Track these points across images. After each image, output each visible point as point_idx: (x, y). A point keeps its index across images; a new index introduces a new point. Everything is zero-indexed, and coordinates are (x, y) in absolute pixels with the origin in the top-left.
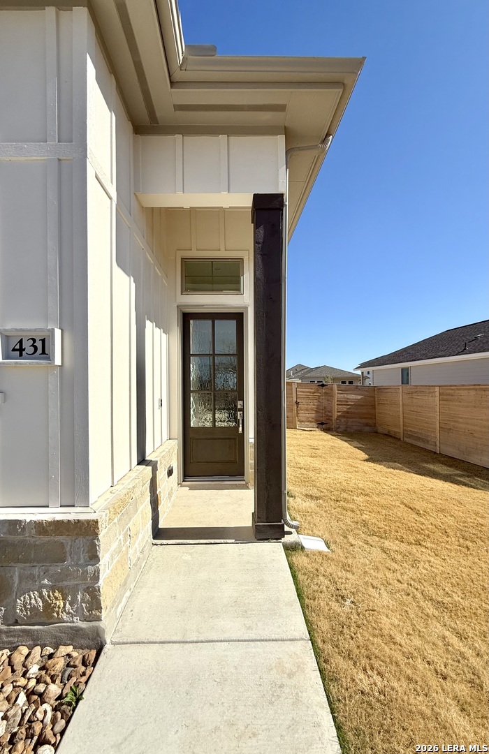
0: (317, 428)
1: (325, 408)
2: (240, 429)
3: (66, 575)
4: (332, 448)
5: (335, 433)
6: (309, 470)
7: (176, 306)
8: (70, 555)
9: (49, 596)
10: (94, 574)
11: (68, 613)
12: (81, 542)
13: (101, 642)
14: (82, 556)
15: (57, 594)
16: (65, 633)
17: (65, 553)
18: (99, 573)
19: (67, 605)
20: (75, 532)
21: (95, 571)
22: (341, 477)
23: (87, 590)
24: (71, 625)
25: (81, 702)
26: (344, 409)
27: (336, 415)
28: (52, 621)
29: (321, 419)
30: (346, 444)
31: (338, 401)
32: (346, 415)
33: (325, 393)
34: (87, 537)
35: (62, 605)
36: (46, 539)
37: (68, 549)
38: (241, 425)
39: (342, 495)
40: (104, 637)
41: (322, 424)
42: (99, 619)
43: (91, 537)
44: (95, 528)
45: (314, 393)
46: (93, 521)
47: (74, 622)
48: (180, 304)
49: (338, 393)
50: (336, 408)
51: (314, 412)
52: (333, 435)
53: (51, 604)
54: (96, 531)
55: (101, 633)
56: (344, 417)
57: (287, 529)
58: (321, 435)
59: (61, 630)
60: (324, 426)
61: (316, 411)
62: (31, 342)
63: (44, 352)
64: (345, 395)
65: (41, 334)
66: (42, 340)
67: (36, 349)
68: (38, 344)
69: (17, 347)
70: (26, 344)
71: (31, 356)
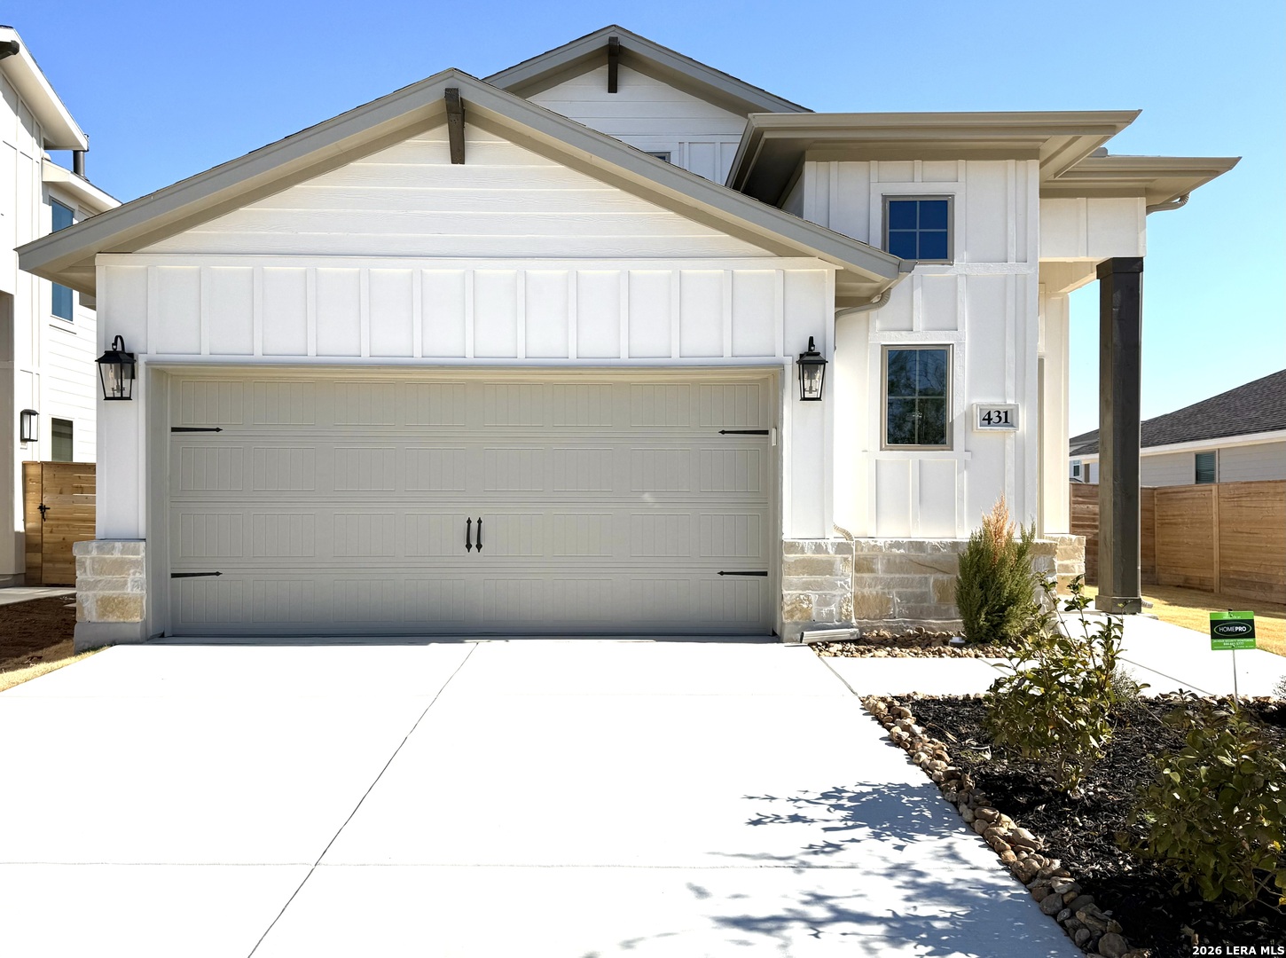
8: (1035, 569)
14: (1043, 570)
17: (1031, 567)
44: (1055, 549)
46: (1054, 544)
62: (997, 413)
63: (1006, 421)
64: (1090, 506)
65: (1006, 408)
66: (1006, 413)
67: (1000, 418)
68: (1003, 415)
69: (987, 417)
70: (994, 416)
71: (997, 424)
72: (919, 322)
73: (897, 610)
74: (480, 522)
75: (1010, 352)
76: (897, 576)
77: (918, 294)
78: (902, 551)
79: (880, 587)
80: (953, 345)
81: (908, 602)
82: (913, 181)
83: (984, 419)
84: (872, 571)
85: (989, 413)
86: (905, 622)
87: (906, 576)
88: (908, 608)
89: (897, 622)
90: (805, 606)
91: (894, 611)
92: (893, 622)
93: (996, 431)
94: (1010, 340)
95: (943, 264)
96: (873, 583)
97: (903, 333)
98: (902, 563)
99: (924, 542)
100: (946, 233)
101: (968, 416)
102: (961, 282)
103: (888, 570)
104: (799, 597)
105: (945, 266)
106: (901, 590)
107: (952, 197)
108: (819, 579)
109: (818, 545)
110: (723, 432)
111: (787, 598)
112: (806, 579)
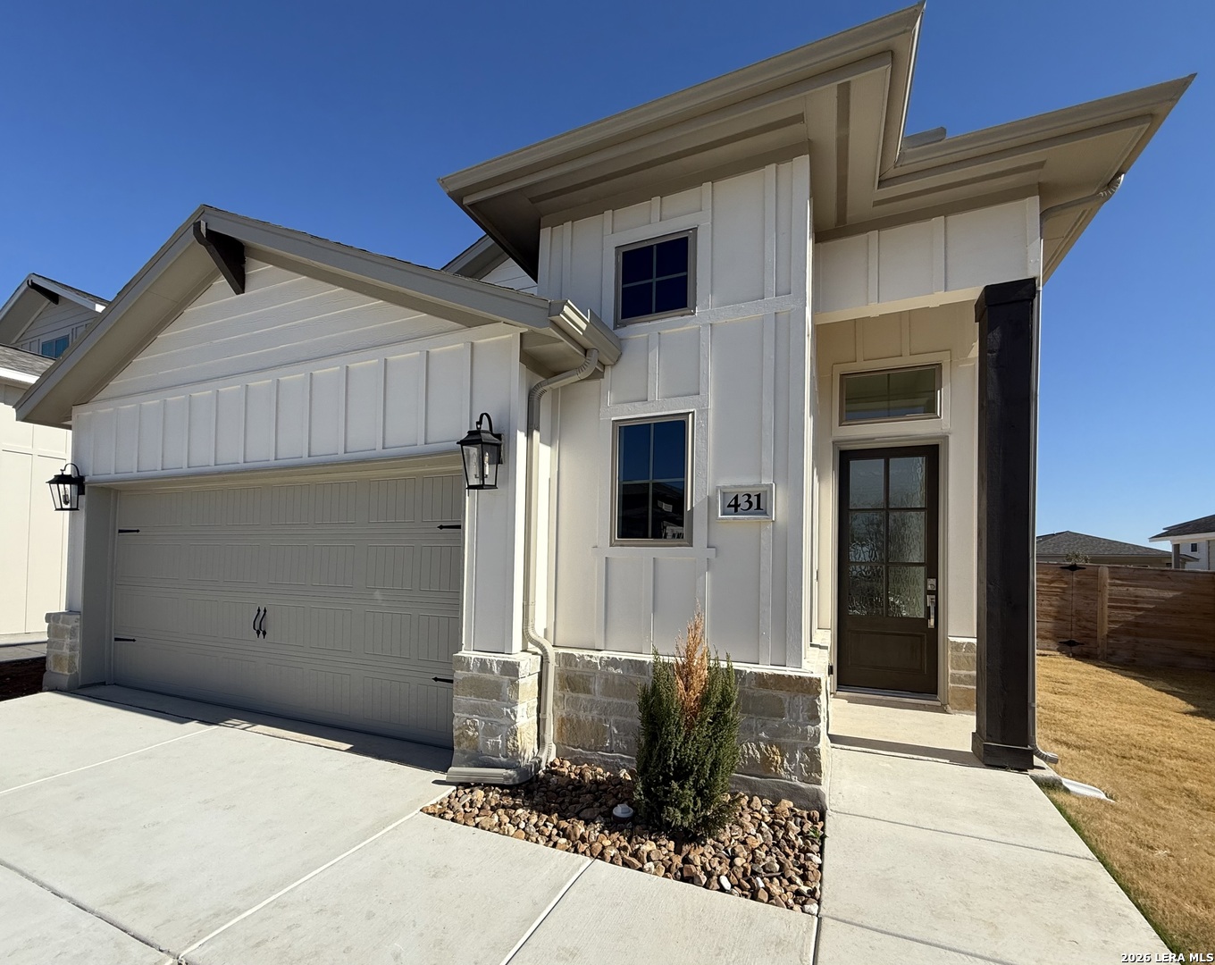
0: (1058, 650)
1: (1078, 612)
2: (932, 622)
3: (783, 731)
4: (1101, 685)
5: (1102, 663)
6: (1054, 710)
7: (831, 441)
8: (789, 712)
9: (767, 750)
10: (814, 735)
11: (786, 770)
12: (800, 700)
13: (822, 807)
14: (801, 715)
15: (774, 749)
16: (783, 789)
17: (784, 708)
18: (819, 734)
19: (785, 762)
20: (796, 688)
21: (815, 732)
22: (1132, 729)
23: (806, 750)
24: (790, 782)
25: (826, 840)
26: (1130, 616)
27: (1105, 627)
28: (769, 775)
29: (1068, 634)
30: (1134, 683)
31: (1111, 600)
32: (1132, 629)
33: (1079, 582)
34: (807, 696)
35: (780, 761)
36: (765, 692)
37: (786, 705)
38: (932, 616)
39: (1132, 752)
40: (824, 802)
41: (1071, 643)
42: (819, 783)
43: (812, 696)
44: (817, 686)
45: (1052, 582)
46: (816, 679)
47: (792, 780)
48: (836, 439)
49: (1111, 585)
50: (1107, 611)
51: (1051, 620)
52: (1099, 666)
53: (768, 758)
54: (819, 689)
55: (822, 797)
56: (1128, 633)
57: (1037, 761)
58: (1071, 664)
59: (779, 786)
60: (1075, 649)
61: (1056, 618)
62: (747, 497)
63: (759, 508)
64: (1131, 589)
65: (757, 491)
66: (759, 496)
67: (751, 504)
68: (754, 500)
69: (733, 503)
70: (742, 501)
71: (746, 512)
72: (656, 390)
73: (615, 742)
74: (265, 611)
75: (768, 414)
76: (615, 700)
77: (654, 356)
78: (620, 671)
79: (596, 712)
80: (693, 413)
81: (627, 734)
82: (650, 223)
83: (729, 506)
84: (587, 691)
85: (736, 498)
86: (622, 759)
87: (625, 702)
88: (627, 742)
89: (614, 758)
90: (470, 733)
91: (611, 744)
92: (608, 757)
93: (745, 522)
94: (768, 400)
95: (682, 315)
96: (589, 706)
97: (636, 404)
98: (621, 685)
99: (644, 662)
100: (686, 276)
101: (710, 502)
102: (706, 334)
103: (606, 693)
104: (466, 722)
105: (685, 317)
106: (619, 718)
107: (695, 229)
108: (486, 702)
109: (483, 662)
110: (441, 527)
111: (456, 721)
112: (473, 700)
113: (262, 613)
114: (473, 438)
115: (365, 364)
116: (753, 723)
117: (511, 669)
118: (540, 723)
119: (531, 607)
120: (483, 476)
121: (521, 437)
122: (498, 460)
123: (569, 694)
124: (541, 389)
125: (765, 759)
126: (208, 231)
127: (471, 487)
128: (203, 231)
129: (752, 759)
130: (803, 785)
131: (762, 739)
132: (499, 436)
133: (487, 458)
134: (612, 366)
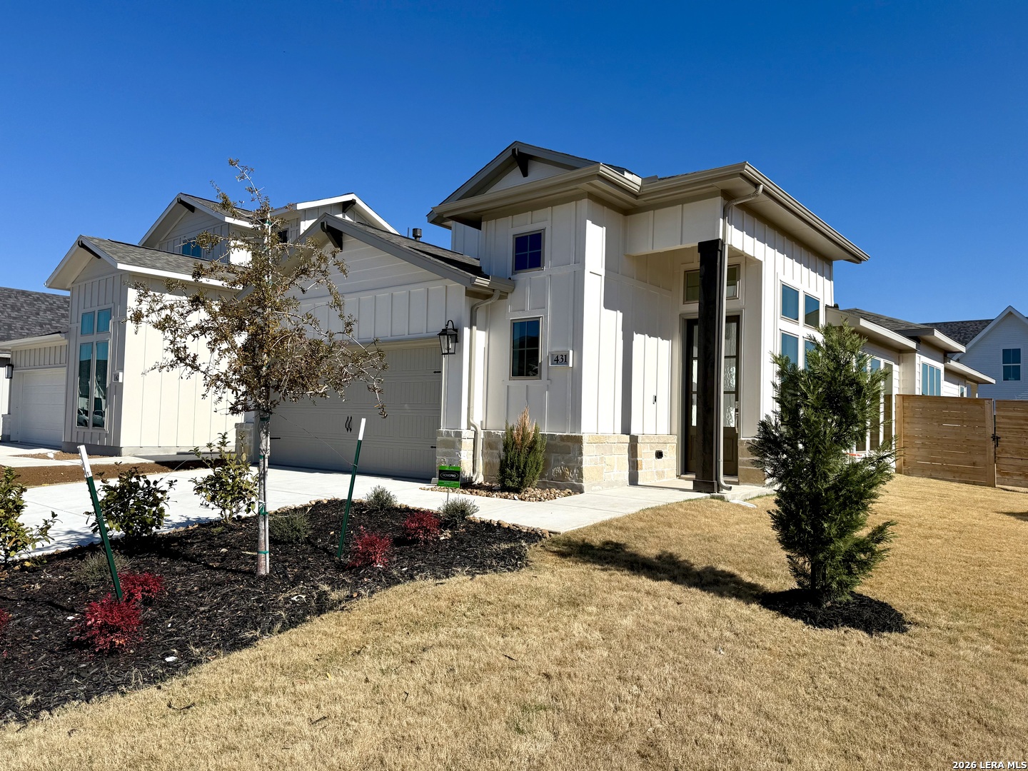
2: (737, 429)
3: (570, 460)
7: (679, 314)
8: (572, 451)
9: (564, 469)
10: (580, 461)
11: (571, 478)
12: (576, 446)
14: (576, 453)
15: (566, 468)
16: (569, 486)
17: (570, 450)
18: (582, 461)
19: (570, 474)
20: (574, 441)
21: (580, 459)
23: (578, 468)
28: (564, 480)
34: (578, 444)
35: (568, 474)
36: (564, 443)
42: (582, 482)
43: (580, 444)
44: (581, 440)
46: (581, 437)
47: (572, 481)
48: (681, 312)
54: (582, 442)
59: (568, 484)
63: (565, 360)
65: (565, 354)
66: (566, 356)
67: (562, 359)
68: (564, 357)
70: (560, 358)
71: (561, 363)
72: (528, 306)
75: (570, 319)
77: (528, 290)
80: (542, 317)
82: (527, 224)
83: (555, 360)
84: (497, 449)
85: (557, 357)
93: (560, 368)
94: (570, 312)
95: (539, 270)
97: (521, 312)
100: (541, 252)
101: (548, 359)
102: (547, 280)
104: (441, 460)
107: (544, 230)
108: (449, 450)
109: (448, 432)
110: (435, 372)
111: (437, 460)
112: (444, 450)
113: (350, 419)
114: (444, 332)
115: (400, 292)
116: (560, 458)
117: (459, 434)
118: (474, 462)
119: (471, 409)
120: (448, 349)
121: (466, 331)
122: (456, 341)
123: (490, 451)
124: (476, 308)
125: (563, 473)
126: (327, 226)
127: (445, 354)
128: (325, 227)
129: (558, 474)
130: (576, 483)
131: (562, 465)
132: (456, 330)
133: (450, 341)
134: (511, 293)
